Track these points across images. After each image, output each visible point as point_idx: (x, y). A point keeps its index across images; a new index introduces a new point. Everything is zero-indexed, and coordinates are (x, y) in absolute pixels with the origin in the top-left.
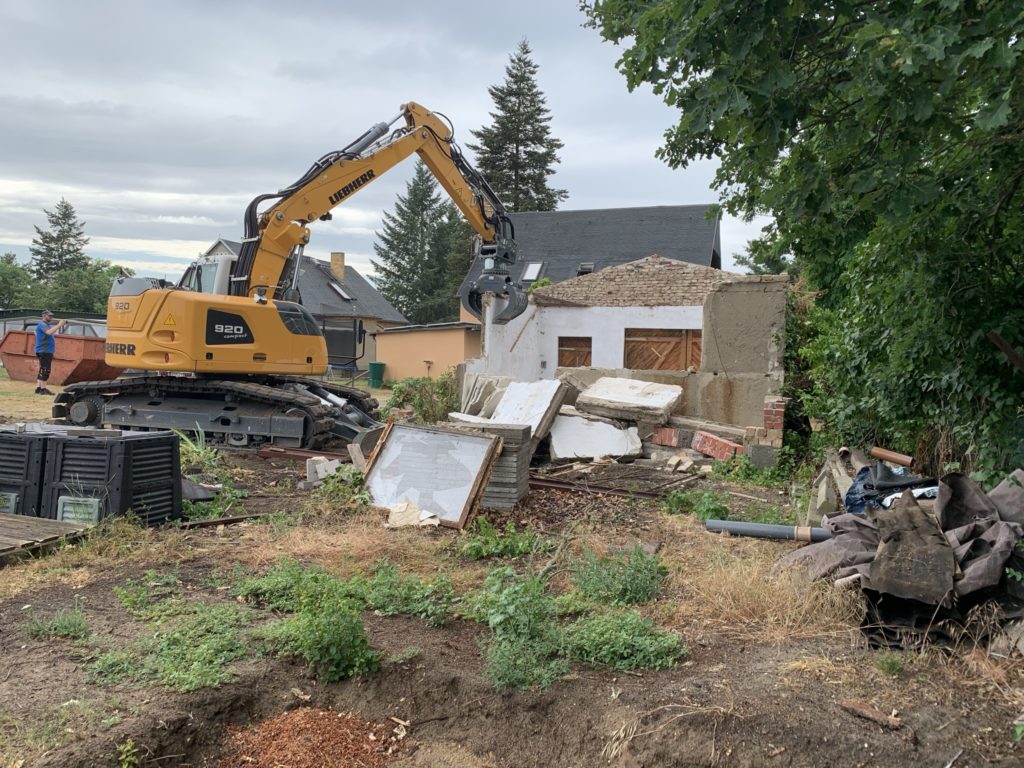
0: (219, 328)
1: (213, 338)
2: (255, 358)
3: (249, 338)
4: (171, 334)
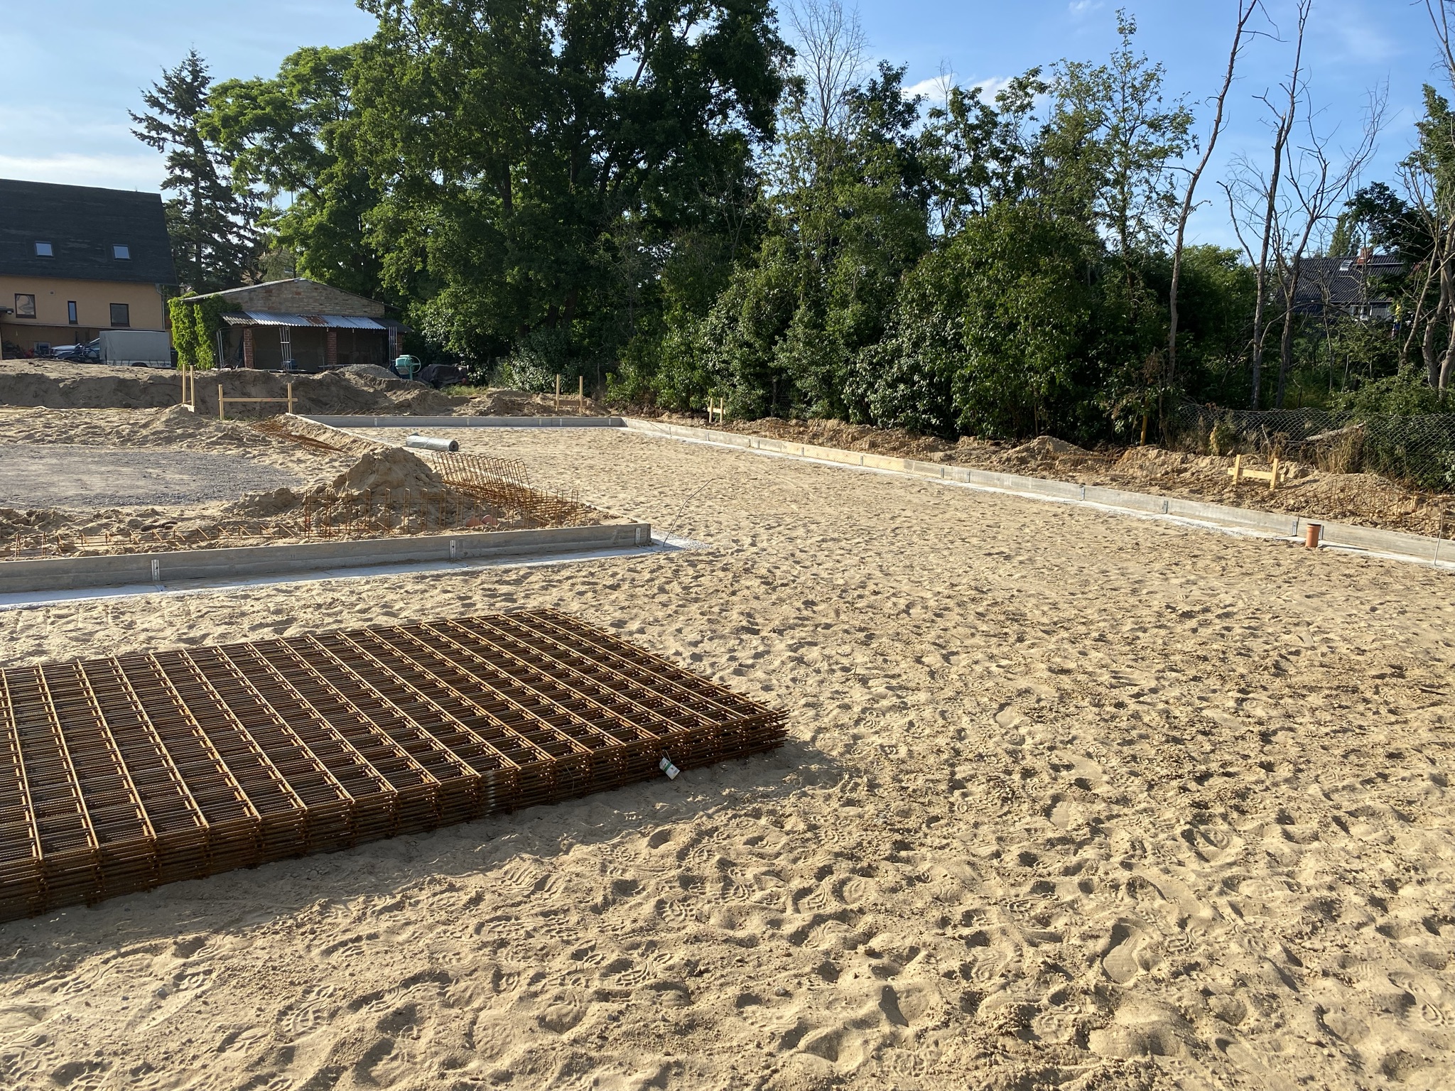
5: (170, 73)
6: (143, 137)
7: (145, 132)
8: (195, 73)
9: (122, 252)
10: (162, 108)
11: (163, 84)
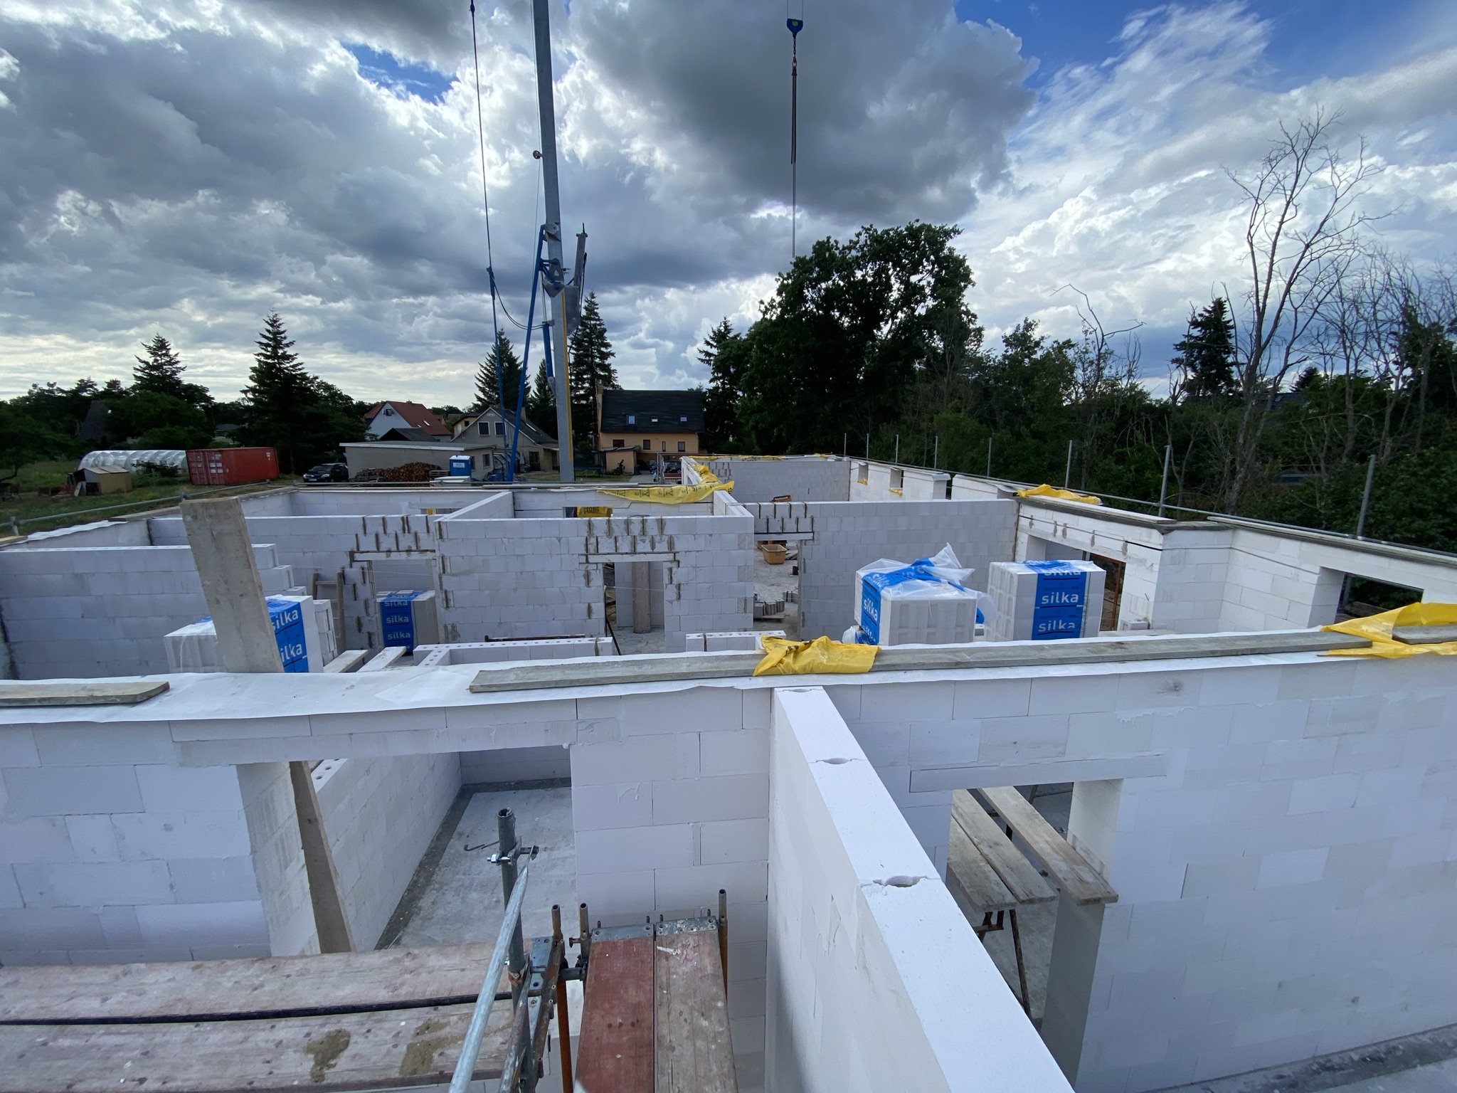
5: (715, 329)
6: (702, 360)
7: (704, 358)
8: (726, 327)
9: (684, 419)
10: (712, 346)
11: (712, 335)
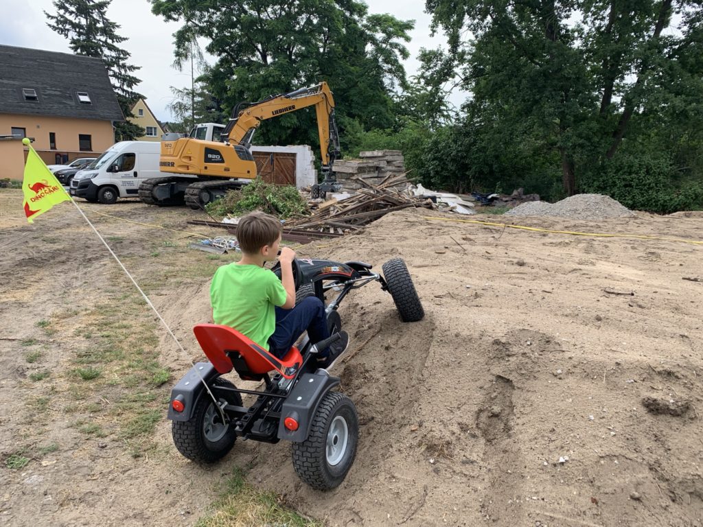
0: (210, 156)
1: (207, 160)
2: (225, 170)
3: (222, 161)
4: (190, 158)
6: (55, 28)
7: (55, 25)
9: (84, 98)
10: (66, 10)
